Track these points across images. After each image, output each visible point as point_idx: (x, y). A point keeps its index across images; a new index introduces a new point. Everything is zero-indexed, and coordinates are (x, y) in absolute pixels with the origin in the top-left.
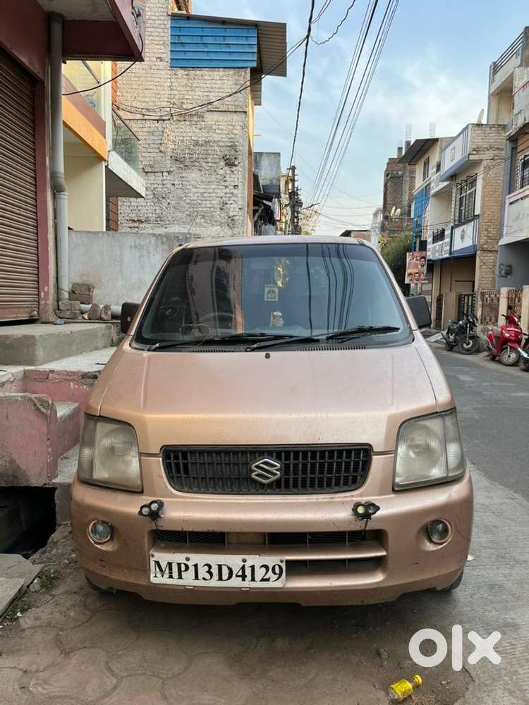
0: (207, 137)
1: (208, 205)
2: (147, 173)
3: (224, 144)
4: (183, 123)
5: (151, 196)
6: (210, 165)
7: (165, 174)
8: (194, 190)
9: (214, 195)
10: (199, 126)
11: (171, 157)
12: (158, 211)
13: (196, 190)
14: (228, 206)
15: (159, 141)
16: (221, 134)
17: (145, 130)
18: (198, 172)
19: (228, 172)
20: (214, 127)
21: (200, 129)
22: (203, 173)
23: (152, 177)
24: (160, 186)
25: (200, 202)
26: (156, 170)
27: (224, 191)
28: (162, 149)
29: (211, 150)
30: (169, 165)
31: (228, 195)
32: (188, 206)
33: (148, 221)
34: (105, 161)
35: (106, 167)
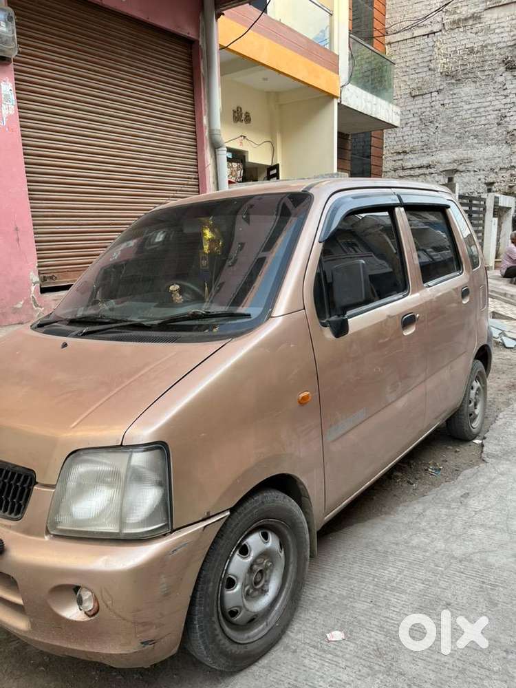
0: (484, 41)
1: (483, 122)
2: (414, 97)
3: (505, 45)
4: (456, 30)
5: (419, 122)
6: (486, 73)
7: (435, 94)
8: (467, 107)
9: (491, 108)
10: (474, 30)
11: (441, 73)
12: (425, 138)
13: (469, 107)
14: (508, 119)
15: (428, 58)
16: (502, 33)
17: (414, 49)
18: (473, 85)
19: (510, 77)
20: (493, 27)
21: (476, 33)
22: (478, 84)
23: (419, 100)
24: (428, 109)
25: (473, 119)
26: (426, 91)
27: (504, 101)
28: (432, 66)
29: (490, 56)
30: (438, 83)
31: (509, 106)
32: (459, 127)
33: (413, 151)
34: (337, 97)
35: (338, 104)
